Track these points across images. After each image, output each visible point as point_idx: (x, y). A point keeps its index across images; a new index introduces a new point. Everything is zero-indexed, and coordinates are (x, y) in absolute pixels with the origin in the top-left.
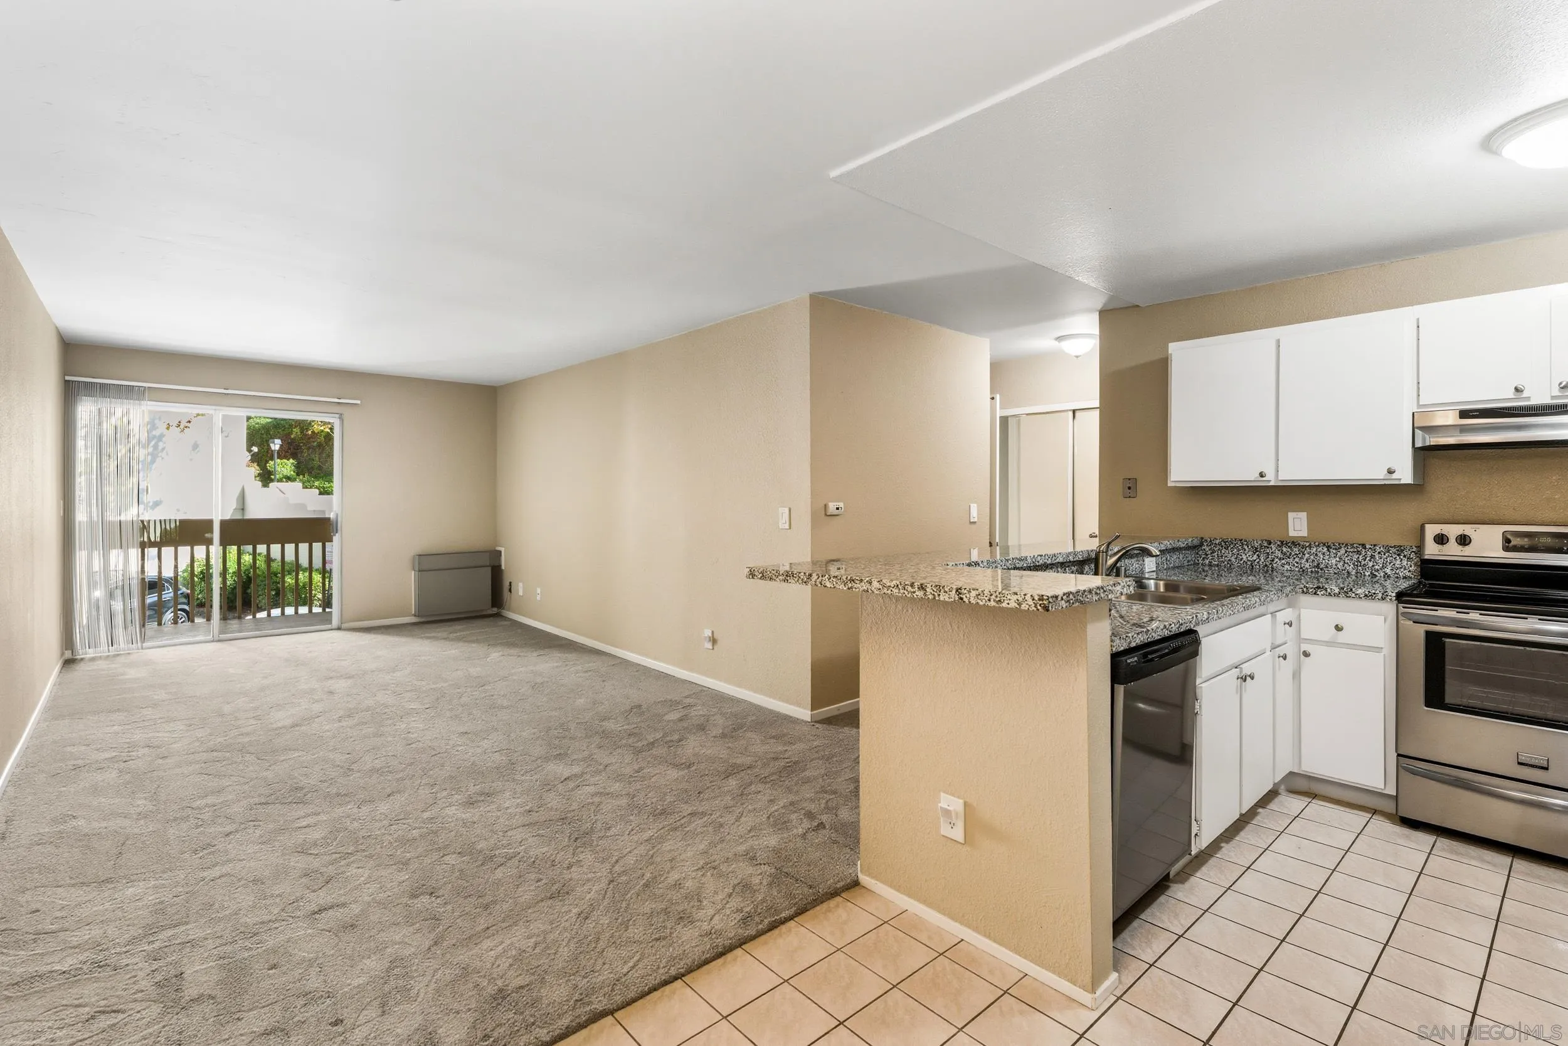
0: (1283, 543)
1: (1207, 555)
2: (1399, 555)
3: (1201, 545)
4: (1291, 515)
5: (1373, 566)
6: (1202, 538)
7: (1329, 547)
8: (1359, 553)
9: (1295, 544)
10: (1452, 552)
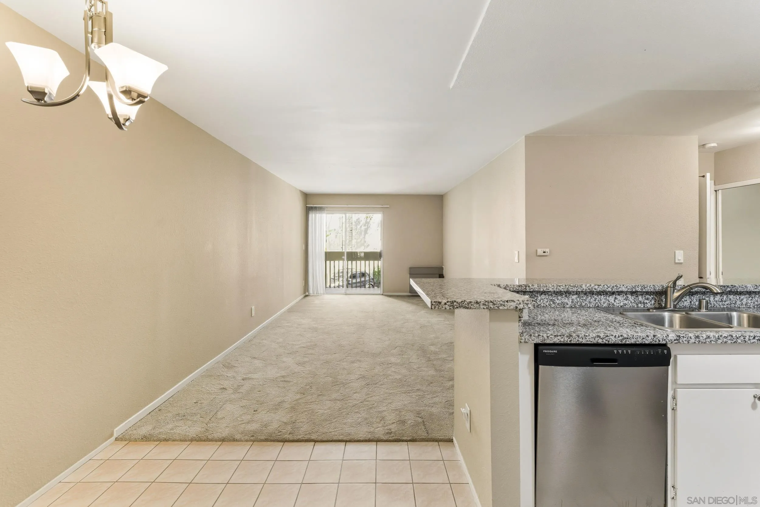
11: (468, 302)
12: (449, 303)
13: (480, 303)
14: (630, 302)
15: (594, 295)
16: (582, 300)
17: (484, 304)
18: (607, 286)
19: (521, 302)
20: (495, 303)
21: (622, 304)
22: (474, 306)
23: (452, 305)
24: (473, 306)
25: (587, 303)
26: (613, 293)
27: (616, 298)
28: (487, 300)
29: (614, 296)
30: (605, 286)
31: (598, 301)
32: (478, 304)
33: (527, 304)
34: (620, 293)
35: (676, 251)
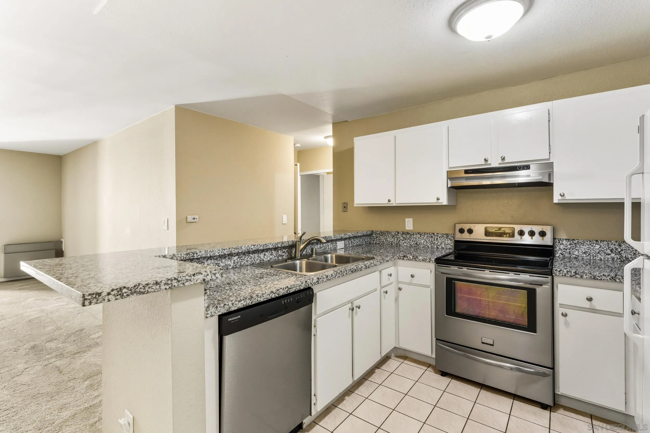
0: (403, 233)
1: (375, 239)
2: (447, 238)
3: (372, 234)
4: (407, 220)
5: (437, 243)
6: (373, 231)
7: (421, 235)
8: (432, 237)
9: (408, 233)
10: (466, 237)
11: (144, 285)
12: (114, 291)
13: (160, 284)
14: (274, 256)
15: (250, 255)
16: (241, 260)
17: (165, 284)
18: (260, 245)
19: (209, 273)
20: (179, 279)
21: (269, 259)
22: (152, 288)
23: (120, 293)
24: (151, 288)
25: (245, 262)
26: (263, 251)
27: (265, 255)
28: (169, 278)
29: (264, 253)
30: (259, 245)
31: (253, 259)
32: (159, 284)
33: (215, 274)
34: (267, 250)
35: (283, 216)
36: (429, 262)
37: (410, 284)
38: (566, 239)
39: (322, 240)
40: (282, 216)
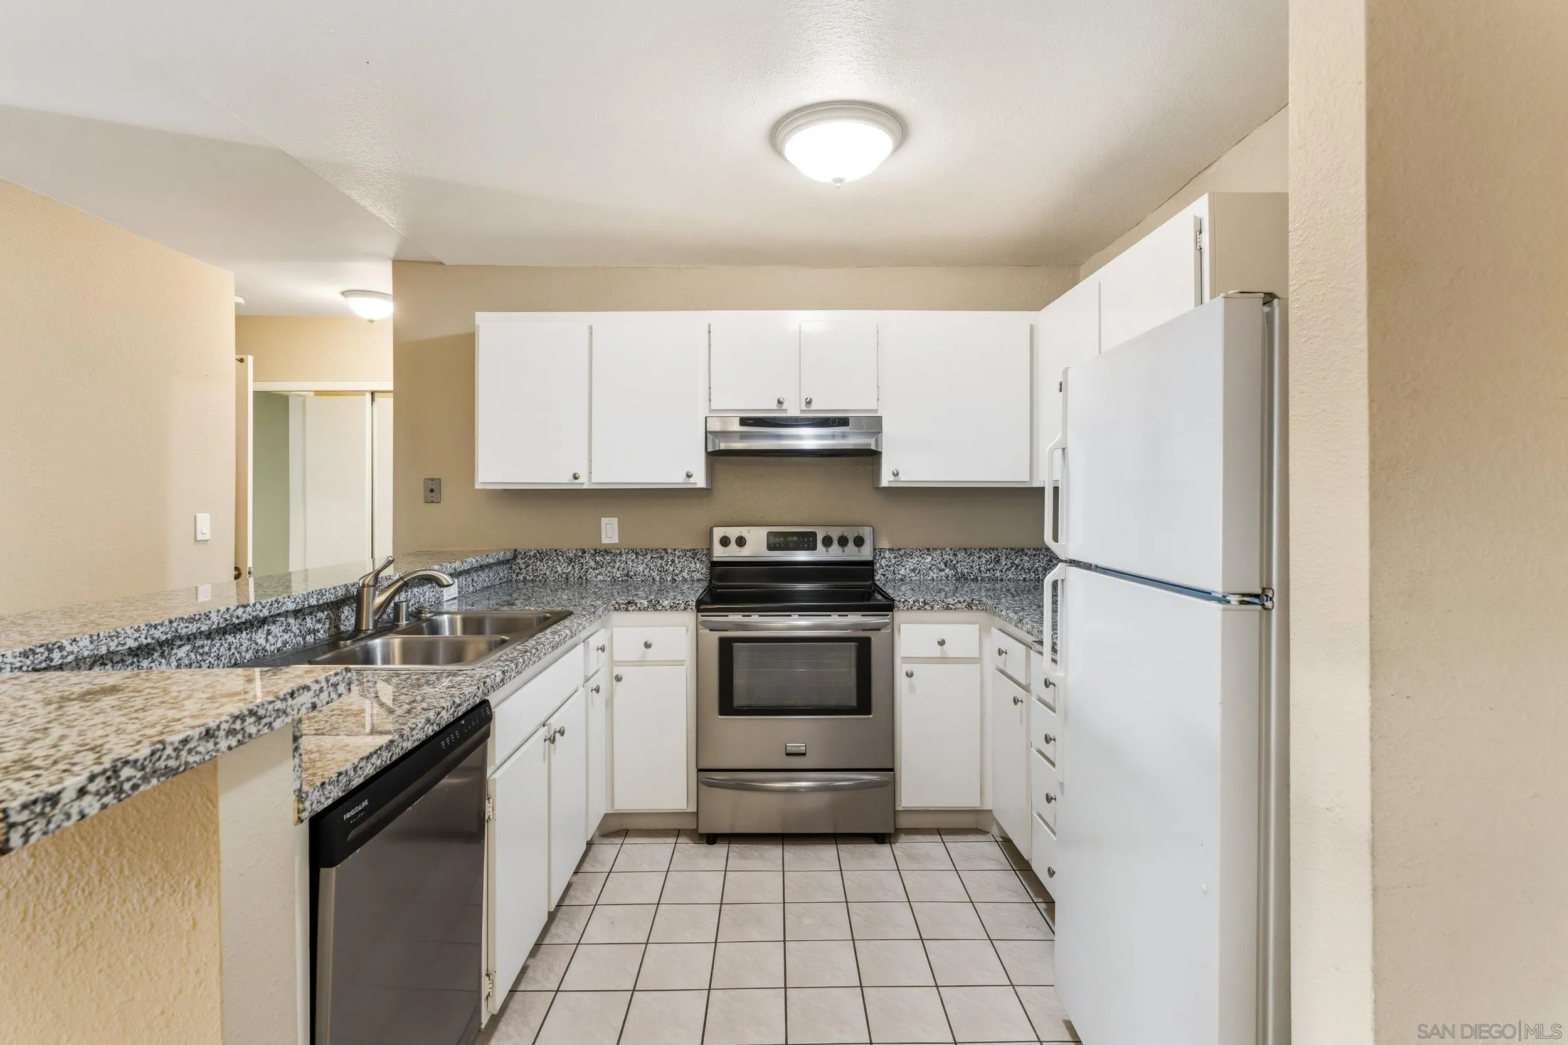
0: (596, 552)
1: (521, 569)
2: (694, 558)
3: (515, 557)
4: (604, 521)
5: (674, 570)
6: (516, 550)
7: (637, 554)
8: (662, 558)
9: (607, 552)
10: (733, 553)
11: (176, 744)
12: (98, 780)
13: (216, 733)
14: (292, 635)
15: (227, 636)
16: (201, 655)
17: (231, 732)
18: (261, 604)
21: (279, 644)
22: (197, 753)
23: (113, 782)
24: (193, 753)
25: (212, 661)
26: (263, 621)
27: (269, 633)
28: (237, 713)
29: (266, 627)
30: (258, 604)
31: (236, 648)
32: (213, 736)
34: (272, 619)
35: (198, 515)
36: (685, 609)
37: (641, 663)
38: (889, 549)
39: (440, 577)
40: (195, 517)
